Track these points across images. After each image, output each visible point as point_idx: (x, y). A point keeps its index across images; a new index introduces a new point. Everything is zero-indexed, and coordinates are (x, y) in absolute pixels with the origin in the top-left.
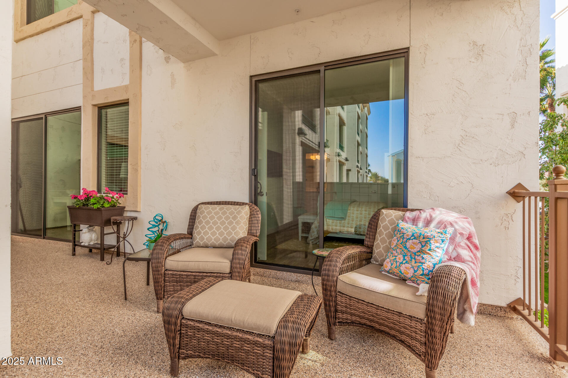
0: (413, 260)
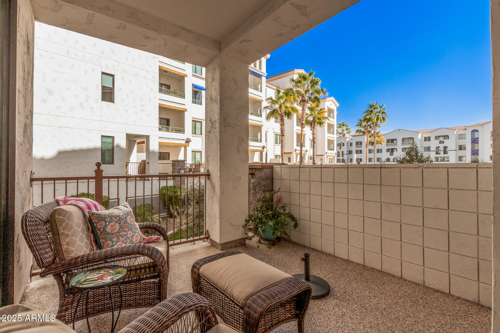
0: (120, 237)
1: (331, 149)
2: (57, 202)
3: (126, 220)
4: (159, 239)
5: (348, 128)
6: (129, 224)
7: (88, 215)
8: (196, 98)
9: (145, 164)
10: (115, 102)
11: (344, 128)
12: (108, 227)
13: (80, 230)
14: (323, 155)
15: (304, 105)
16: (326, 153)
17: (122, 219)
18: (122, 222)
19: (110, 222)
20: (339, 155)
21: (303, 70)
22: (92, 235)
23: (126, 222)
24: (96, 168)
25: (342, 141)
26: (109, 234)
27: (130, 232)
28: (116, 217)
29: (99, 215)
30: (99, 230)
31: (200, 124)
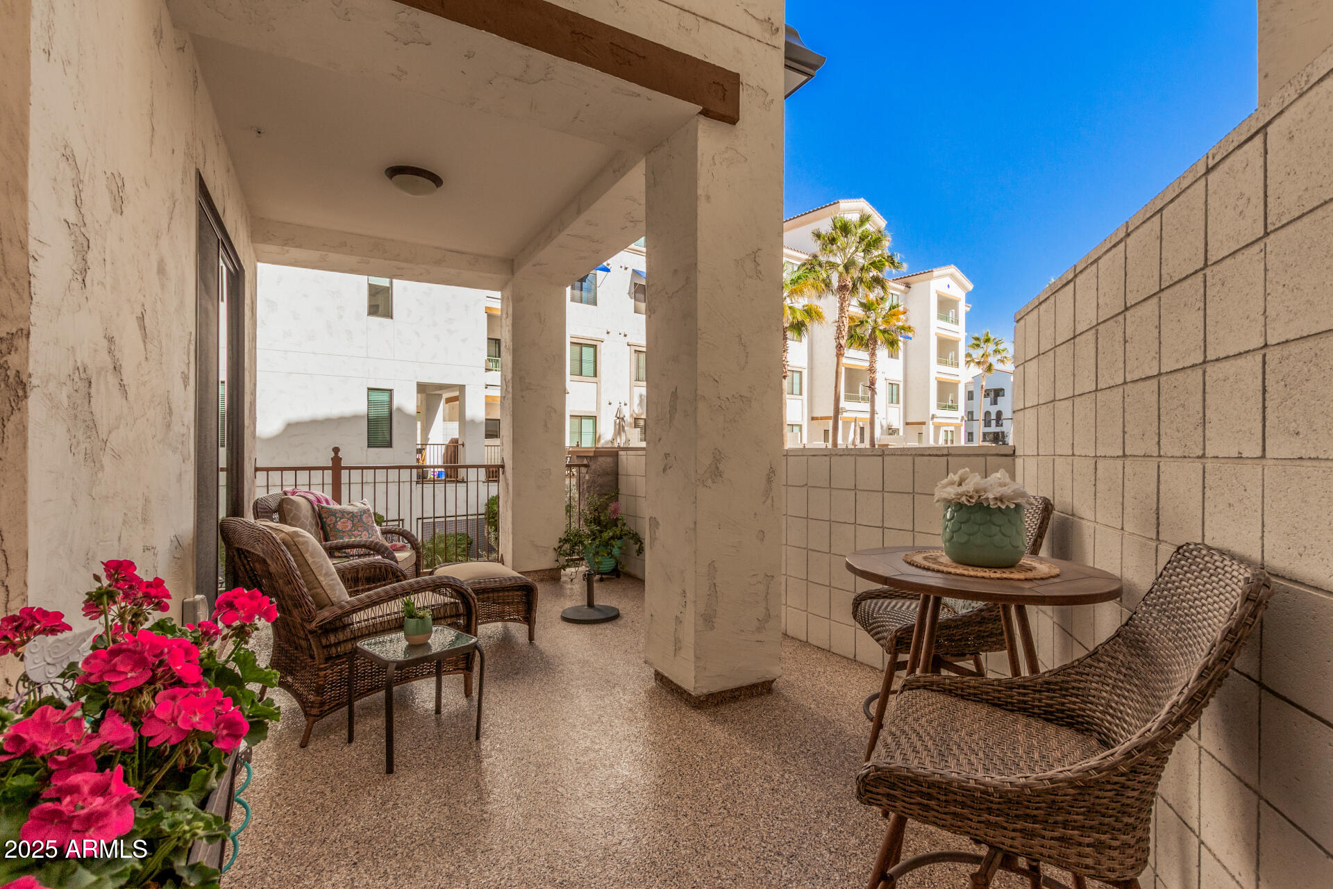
0: (353, 537)
1: (950, 407)
2: (285, 493)
3: (361, 519)
4: (405, 546)
5: (1001, 347)
6: (364, 523)
7: (317, 508)
8: (581, 290)
9: (456, 448)
10: (394, 317)
11: (991, 347)
12: (339, 523)
13: (308, 523)
14: (924, 423)
15: (844, 298)
16: (933, 417)
17: (356, 517)
18: (356, 520)
19: (341, 519)
20: (990, 422)
21: (862, 199)
22: (321, 532)
23: (361, 520)
24: (333, 454)
25: (984, 384)
26: (339, 531)
27: (365, 533)
28: (349, 513)
29: (329, 509)
30: (329, 526)
31: (592, 350)
